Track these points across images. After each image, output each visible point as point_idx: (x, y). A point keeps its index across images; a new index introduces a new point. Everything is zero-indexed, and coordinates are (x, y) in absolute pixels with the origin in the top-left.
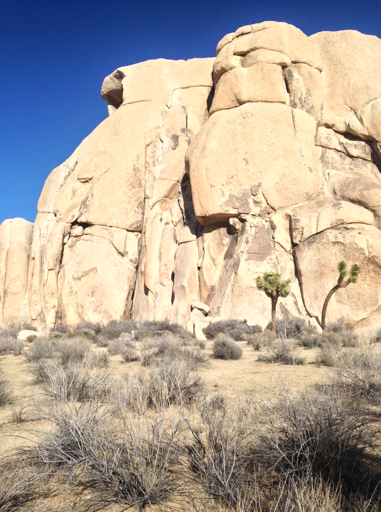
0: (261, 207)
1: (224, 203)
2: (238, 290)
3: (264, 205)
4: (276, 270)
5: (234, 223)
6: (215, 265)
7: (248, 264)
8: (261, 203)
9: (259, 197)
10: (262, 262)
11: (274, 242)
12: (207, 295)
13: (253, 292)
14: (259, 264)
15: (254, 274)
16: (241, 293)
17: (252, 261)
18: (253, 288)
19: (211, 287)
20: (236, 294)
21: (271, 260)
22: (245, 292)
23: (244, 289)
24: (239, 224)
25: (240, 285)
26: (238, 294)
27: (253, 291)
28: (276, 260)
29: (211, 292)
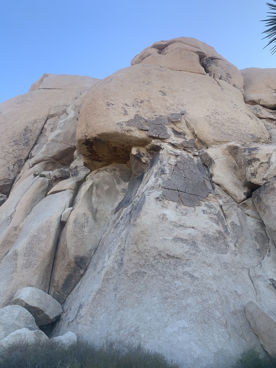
0: (185, 138)
1: (126, 122)
2: (135, 261)
3: (189, 137)
4: (223, 226)
5: (139, 154)
6: (95, 219)
7: (163, 206)
8: (185, 135)
9: (182, 127)
10: (193, 208)
11: (212, 182)
12: (65, 277)
13: (174, 269)
14: (186, 210)
15: (175, 228)
16: (143, 270)
17: (171, 202)
18: (173, 257)
19: (76, 258)
20: (130, 272)
21: (210, 207)
22: (153, 266)
23: (152, 259)
24: (148, 157)
25: (142, 250)
26: (134, 271)
27: (172, 267)
28: (219, 209)
29: (75, 270)
